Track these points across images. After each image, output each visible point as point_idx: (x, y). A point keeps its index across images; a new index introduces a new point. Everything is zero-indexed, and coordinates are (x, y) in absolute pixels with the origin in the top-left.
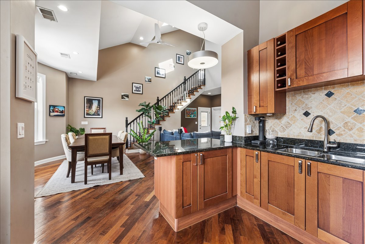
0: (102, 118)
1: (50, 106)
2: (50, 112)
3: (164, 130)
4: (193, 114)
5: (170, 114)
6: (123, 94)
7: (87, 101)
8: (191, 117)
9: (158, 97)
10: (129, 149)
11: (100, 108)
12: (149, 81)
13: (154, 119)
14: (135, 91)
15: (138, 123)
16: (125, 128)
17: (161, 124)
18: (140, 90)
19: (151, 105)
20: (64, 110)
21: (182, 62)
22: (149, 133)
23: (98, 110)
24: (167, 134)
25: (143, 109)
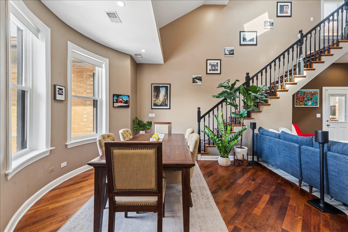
0: (170, 109)
1: (114, 95)
2: (114, 102)
3: (260, 128)
4: (311, 99)
5: (271, 101)
6: (194, 76)
7: (154, 89)
8: (306, 105)
9: (248, 74)
10: (202, 154)
11: (167, 97)
12: (230, 54)
14: (210, 70)
15: (215, 116)
16: (197, 123)
17: (252, 117)
18: (217, 68)
20: (128, 100)
21: (287, 13)
22: (233, 132)
23: (166, 99)
24: (267, 136)
25: (225, 93)
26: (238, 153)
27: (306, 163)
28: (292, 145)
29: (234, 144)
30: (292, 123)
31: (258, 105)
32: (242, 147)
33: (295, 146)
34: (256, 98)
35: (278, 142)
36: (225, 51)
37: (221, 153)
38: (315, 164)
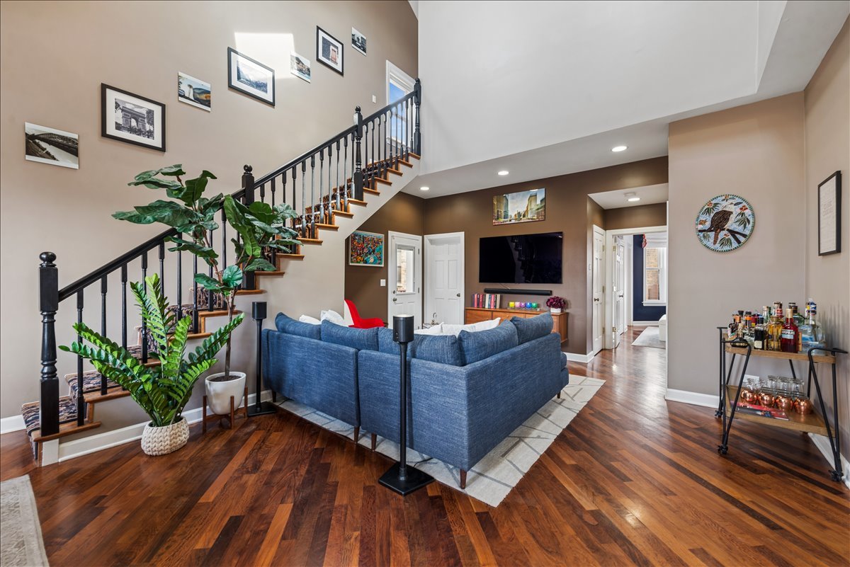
3: (281, 315)
4: (374, 251)
5: (304, 249)
6: (32, 128)
8: (366, 263)
9: (248, 169)
10: (66, 437)
12: (197, 100)
13: (229, 265)
15: (134, 286)
16: (38, 317)
17: (261, 288)
19: (209, 194)
21: (336, 64)
22: (202, 334)
24: (294, 336)
25: (165, 207)
26: (217, 395)
27: (368, 386)
28: (343, 351)
29: (198, 373)
30: (345, 299)
31: (275, 255)
32: (231, 373)
33: (348, 354)
34: (267, 235)
35: (318, 347)
36: (180, 83)
37: (151, 412)
38: (382, 387)
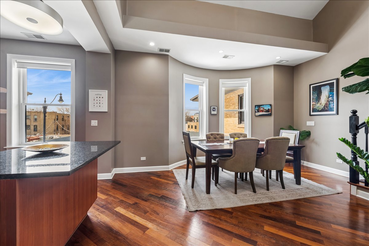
0: (337, 114)
1: (255, 106)
2: (255, 112)
7: (313, 91)
11: (333, 98)
20: (270, 108)
23: (331, 101)
